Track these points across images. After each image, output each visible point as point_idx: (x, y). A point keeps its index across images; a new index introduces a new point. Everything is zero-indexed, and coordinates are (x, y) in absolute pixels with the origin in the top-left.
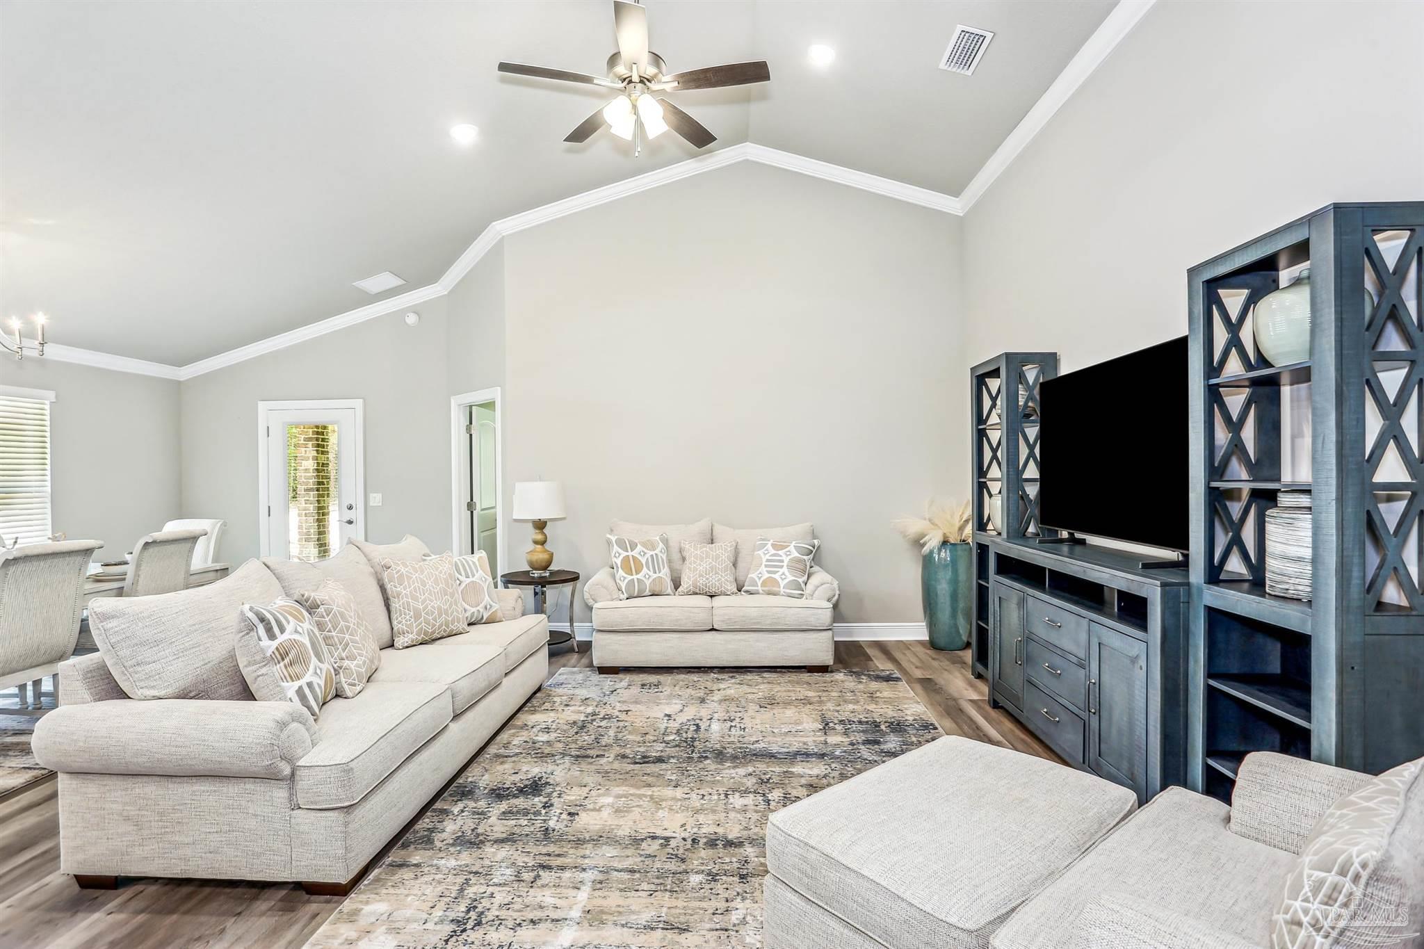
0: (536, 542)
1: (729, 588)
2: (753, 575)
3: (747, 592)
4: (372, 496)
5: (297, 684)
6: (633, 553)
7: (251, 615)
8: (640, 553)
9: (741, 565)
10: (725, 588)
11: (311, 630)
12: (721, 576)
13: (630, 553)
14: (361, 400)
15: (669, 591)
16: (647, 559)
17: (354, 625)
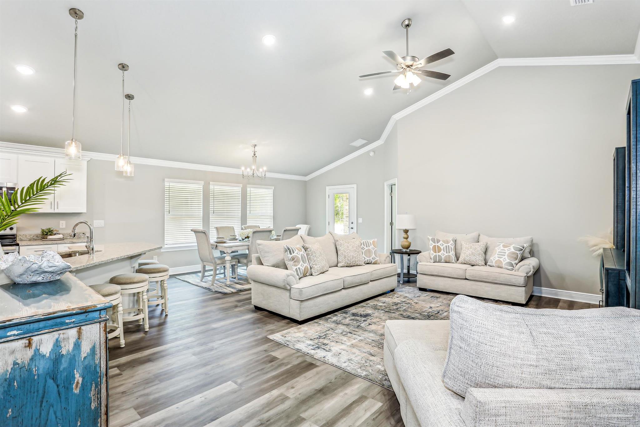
0: (404, 238)
1: (480, 263)
2: (491, 258)
3: (489, 265)
4: (359, 219)
5: (296, 267)
6: (438, 244)
7: (286, 247)
8: (441, 245)
9: (489, 253)
10: (478, 263)
11: (303, 254)
12: (477, 257)
13: (436, 244)
14: (356, 185)
15: (453, 261)
16: (444, 247)
17: (318, 255)
